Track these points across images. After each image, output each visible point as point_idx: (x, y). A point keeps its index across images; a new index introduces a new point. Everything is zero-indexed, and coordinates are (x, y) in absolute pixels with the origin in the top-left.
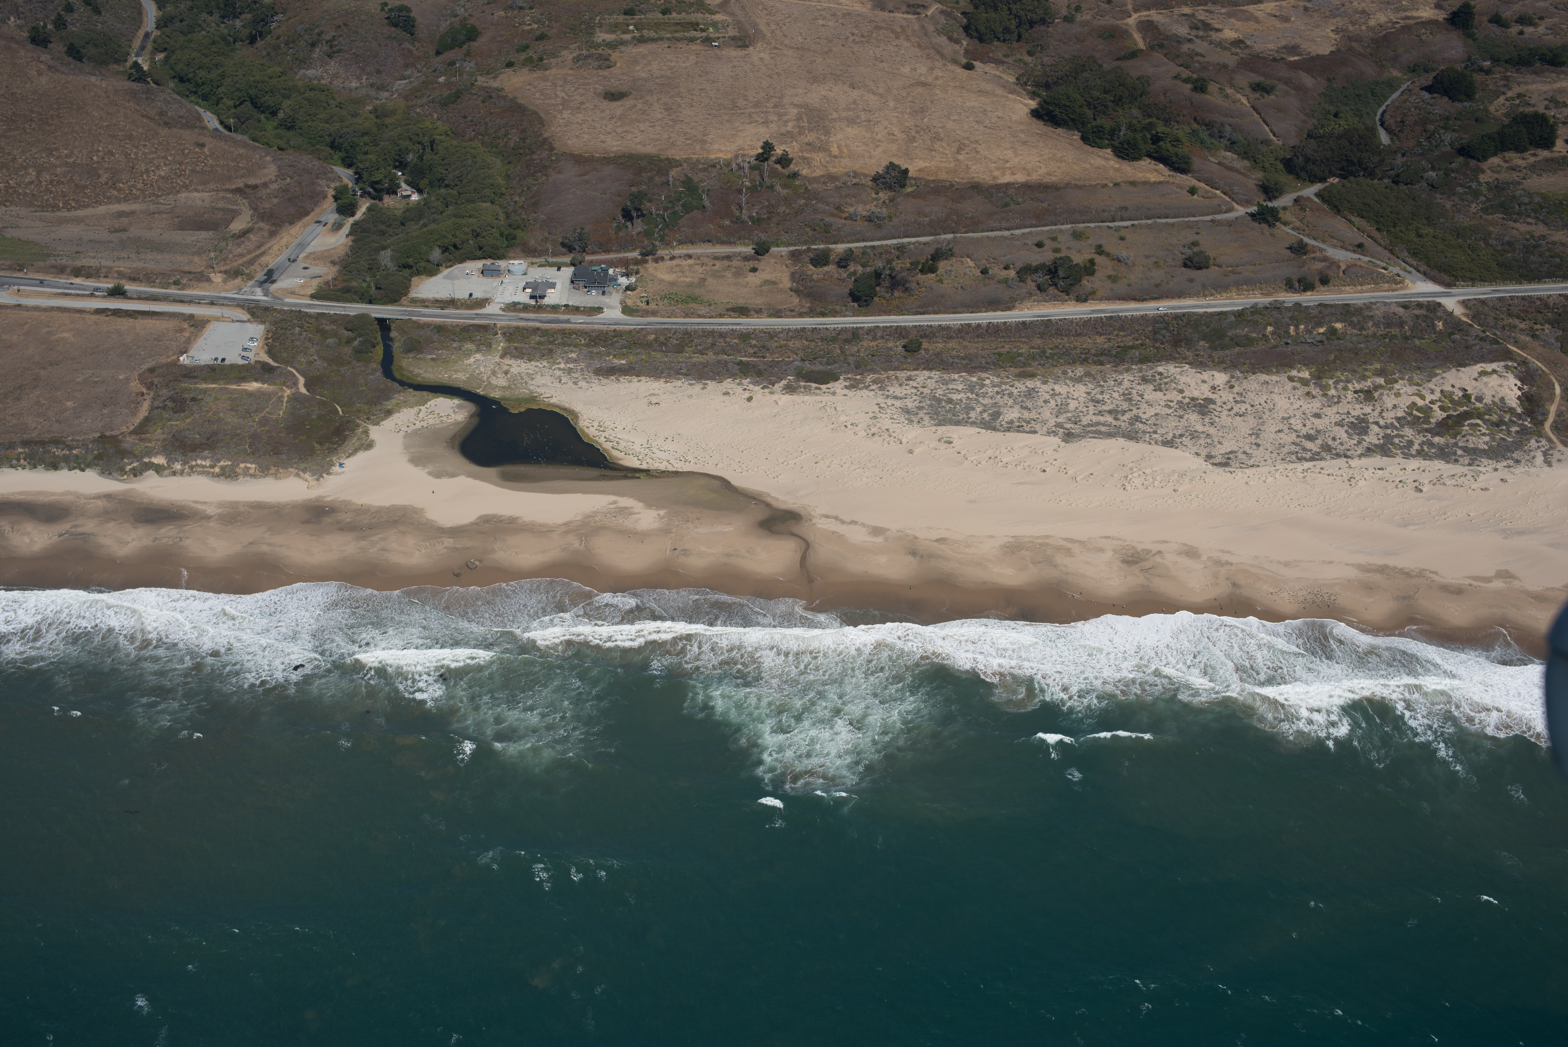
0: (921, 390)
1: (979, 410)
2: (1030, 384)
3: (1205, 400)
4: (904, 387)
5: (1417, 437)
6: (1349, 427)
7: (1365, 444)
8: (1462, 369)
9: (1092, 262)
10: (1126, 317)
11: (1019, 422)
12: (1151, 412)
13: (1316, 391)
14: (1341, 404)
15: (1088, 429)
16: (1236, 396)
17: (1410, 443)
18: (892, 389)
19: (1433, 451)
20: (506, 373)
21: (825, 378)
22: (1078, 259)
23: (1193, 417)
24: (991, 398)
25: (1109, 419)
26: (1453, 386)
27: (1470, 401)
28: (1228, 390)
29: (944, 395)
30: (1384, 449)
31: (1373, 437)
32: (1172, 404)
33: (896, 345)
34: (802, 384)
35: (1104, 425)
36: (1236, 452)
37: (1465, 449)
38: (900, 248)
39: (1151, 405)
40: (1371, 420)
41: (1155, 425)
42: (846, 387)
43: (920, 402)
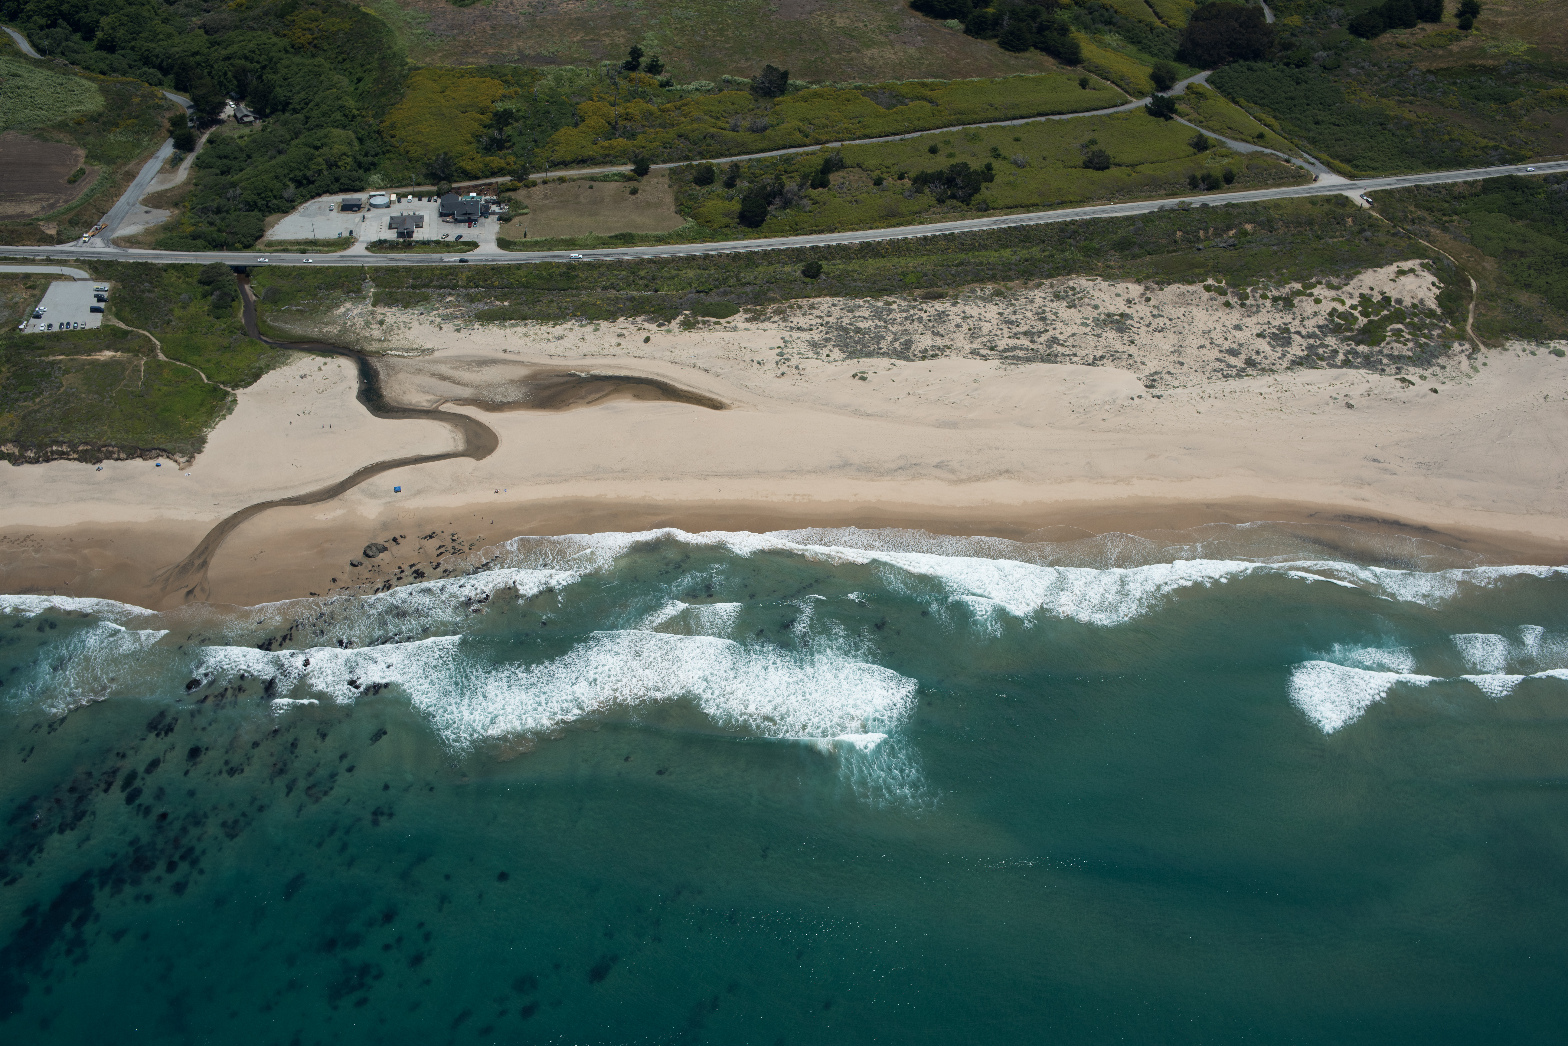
0: (826, 319)
1: (890, 338)
2: (939, 306)
3: (1122, 315)
4: (808, 317)
5: (1341, 346)
6: (1271, 339)
7: (1289, 357)
8: (1379, 269)
9: (989, 167)
10: (1030, 226)
11: (933, 350)
12: (1068, 331)
13: (1234, 300)
14: (1260, 314)
15: (1005, 354)
16: (1152, 309)
17: (1336, 352)
18: (795, 320)
19: (1359, 360)
20: (381, 323)
21: (723, 312)
22: (975, 165)
23: (1110, 335)
24: (901, 324)
25: (1025, 342)
26: (1372, 289)
27: (1390, 305)
28: (1144, 303)
29: (851, 324)
30: (1308, 360)
31: (1297, 349)
32: (1088, 322)
33: (795, 270)
34: (700, 319)
35: (1021, 349)
36: (1160, 373)
37: (1390, 357)
38: (787, 160)
39: (1067, 324)
40: (1292, 330)
41: (1073, 346)
42: (747, 320)
43: (827, 333)
